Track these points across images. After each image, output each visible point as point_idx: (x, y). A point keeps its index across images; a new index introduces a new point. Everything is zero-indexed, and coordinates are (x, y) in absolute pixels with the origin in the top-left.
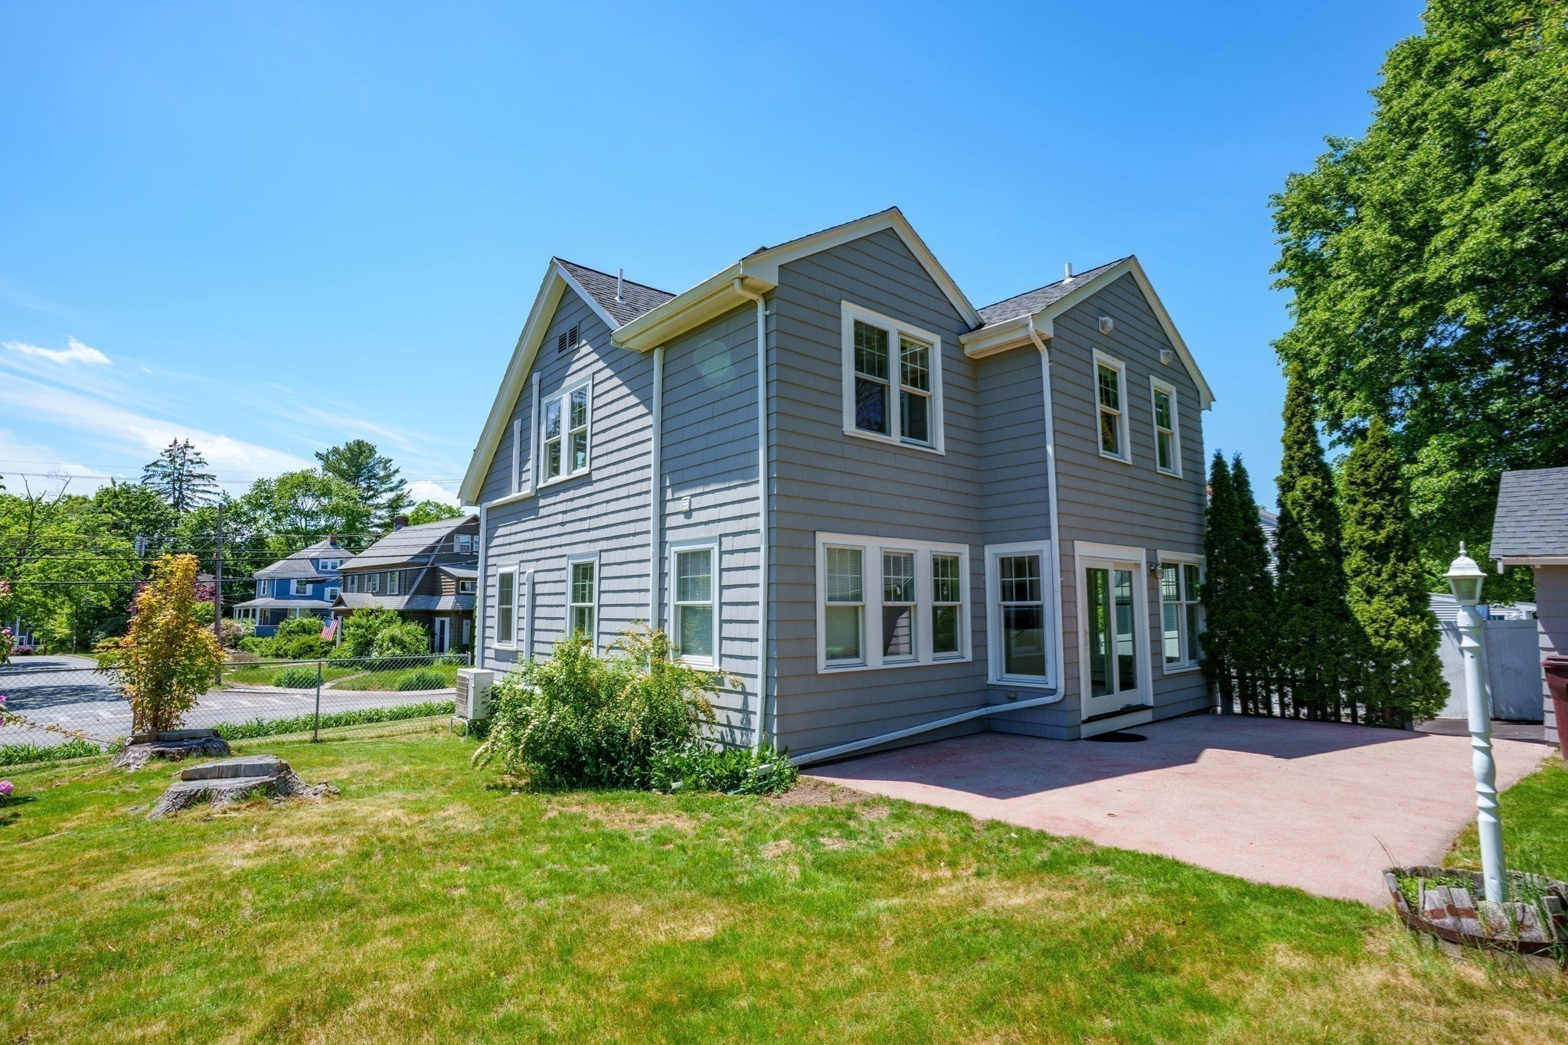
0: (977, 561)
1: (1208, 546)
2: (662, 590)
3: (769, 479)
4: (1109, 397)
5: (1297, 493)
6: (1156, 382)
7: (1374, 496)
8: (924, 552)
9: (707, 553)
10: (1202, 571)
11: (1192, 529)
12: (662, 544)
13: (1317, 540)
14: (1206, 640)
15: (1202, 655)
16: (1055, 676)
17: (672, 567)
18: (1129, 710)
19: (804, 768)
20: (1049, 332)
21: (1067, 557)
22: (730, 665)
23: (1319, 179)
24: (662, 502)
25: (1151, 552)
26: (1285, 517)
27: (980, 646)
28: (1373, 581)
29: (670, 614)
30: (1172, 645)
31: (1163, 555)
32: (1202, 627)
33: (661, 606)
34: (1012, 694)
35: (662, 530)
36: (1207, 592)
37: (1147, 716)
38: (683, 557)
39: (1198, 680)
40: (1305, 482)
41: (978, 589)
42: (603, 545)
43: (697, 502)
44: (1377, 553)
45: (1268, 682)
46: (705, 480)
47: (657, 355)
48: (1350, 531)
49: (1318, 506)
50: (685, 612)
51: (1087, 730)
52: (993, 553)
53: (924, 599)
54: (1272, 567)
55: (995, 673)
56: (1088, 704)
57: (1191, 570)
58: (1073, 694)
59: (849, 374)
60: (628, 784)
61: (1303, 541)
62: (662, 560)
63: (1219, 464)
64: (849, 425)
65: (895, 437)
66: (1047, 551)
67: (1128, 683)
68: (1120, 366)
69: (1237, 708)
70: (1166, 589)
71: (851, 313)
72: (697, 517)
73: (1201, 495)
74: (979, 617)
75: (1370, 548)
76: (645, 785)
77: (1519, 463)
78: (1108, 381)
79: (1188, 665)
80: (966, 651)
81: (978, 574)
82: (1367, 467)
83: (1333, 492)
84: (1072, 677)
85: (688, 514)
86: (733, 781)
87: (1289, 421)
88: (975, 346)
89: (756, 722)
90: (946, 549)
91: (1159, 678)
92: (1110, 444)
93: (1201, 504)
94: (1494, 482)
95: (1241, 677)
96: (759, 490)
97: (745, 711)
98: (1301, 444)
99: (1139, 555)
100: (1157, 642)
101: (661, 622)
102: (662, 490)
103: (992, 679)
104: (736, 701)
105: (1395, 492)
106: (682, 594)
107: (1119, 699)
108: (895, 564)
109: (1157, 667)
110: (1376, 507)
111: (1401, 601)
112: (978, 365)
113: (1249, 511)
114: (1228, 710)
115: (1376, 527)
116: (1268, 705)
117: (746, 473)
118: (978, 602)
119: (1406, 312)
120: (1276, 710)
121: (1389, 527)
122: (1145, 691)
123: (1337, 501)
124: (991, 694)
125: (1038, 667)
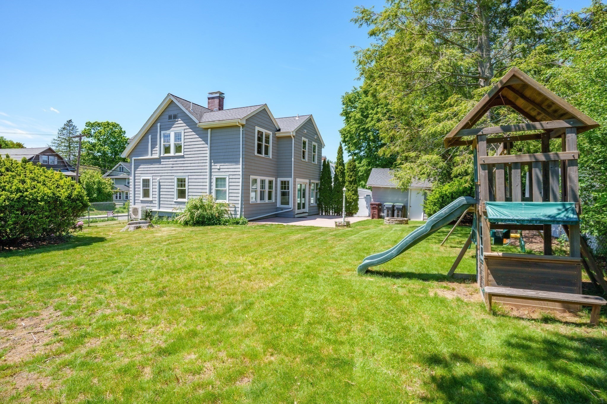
0: (276, 181)
1: (321, 179)
2: (211, 186)
3: (242, 164)
4: (304, 147)
5: (338, 170)
6: (314, 143)
7: (351, 171)
8: (267, 179)
9: (225, 178)
10: (319, 184)
11: (318, 175)
12: (211, 175)
13: (341, 179)
14: (319, 199)
15: (318, 202)
16: (291, 205)
17: (214, 181)
18: (304, 213)
19: (249, 221)
20: (294, 135)
21: (295, 181)
22: (231, 202)
23: (351, 96)
24: (211, 166)
25: (310, 180)
26: (336, 174)
27: (276, 199)
28: (349, 188)
29: (213, 191)
30: (312, 201)
31: (312, 181)
32: (318, 197)
33: (210, 189)
34: (282, 209)
35: (211, 172)
36: (320, 189)
37: (307, 214)
38: (217, 179)
39: (317, 208)
40: (340, 167)
41: (276, 187)
42: (190, 174)
43: (221, 167)
44: (351, 182)
45: (330, 208)
46: (224, 162)
47: (209, 130)
48: (347, 178)
49: (341, 172)
50: (217, 191)
51: (296, 216)
52: (279, 180)
53: (267, 189)
54: (333, 184)
55: (279, 205)
56: (297, 211)
57: (317, 184)
58: (294, 209)
59: (256, 142)
60: (216, 224)
61: (338, 179)
62: (211, 179)
63: (325, 161)
64: (256, 153)
65: (263, 155)
66: (291, 180)
67: (304, 207)
68: (306, 140)
69: (324, 214)
70: (312, 188)
71: (257, 129)
72: (221, 170)
73: (320, 168)
74: (276, 193)
75: (350, 182)
76: (220, 224)
77: (377, 166)
78: (304, 143)
79: (315, 205)
80: (273, 200)
81: (276, 184)
82: (351, 165)
83: (345, 170)
84: (294, 206)
85: (219, 169)
86: (237, 223)
87: (338, 154)
88: (278, 134)
89: (239, 213)
90: (271, 179)
91: (310, 207)
92: (304, 157)
93: (320, 170)
94: (371, 169)
95: (325, 207)
96: (241, 166)
97: (235, 211)
98: (340, 159)
99: (307, 181)
100: (310, 199)
101: (210, 193)
102: (211, 163)
103: (278, 206)
104: (233, 209)
105: (355, 171)
106: (217, 187)
107: (302, 210)
108: (263, 182)
109: (309, 204)
110: (351, 174)
111: (353, 192)
112: (279, 138)
113: (329, 172)
114: (322, 214)
115: (351, 178)
116: (330, 213)
117: (237, 162)
118: (276, 190)
119: (362, 133)
120: (331, 214)
121: (353, 178)
122: (307, 209)
123: (345, 171)
124: (278, 209)
125: (288, 203)
